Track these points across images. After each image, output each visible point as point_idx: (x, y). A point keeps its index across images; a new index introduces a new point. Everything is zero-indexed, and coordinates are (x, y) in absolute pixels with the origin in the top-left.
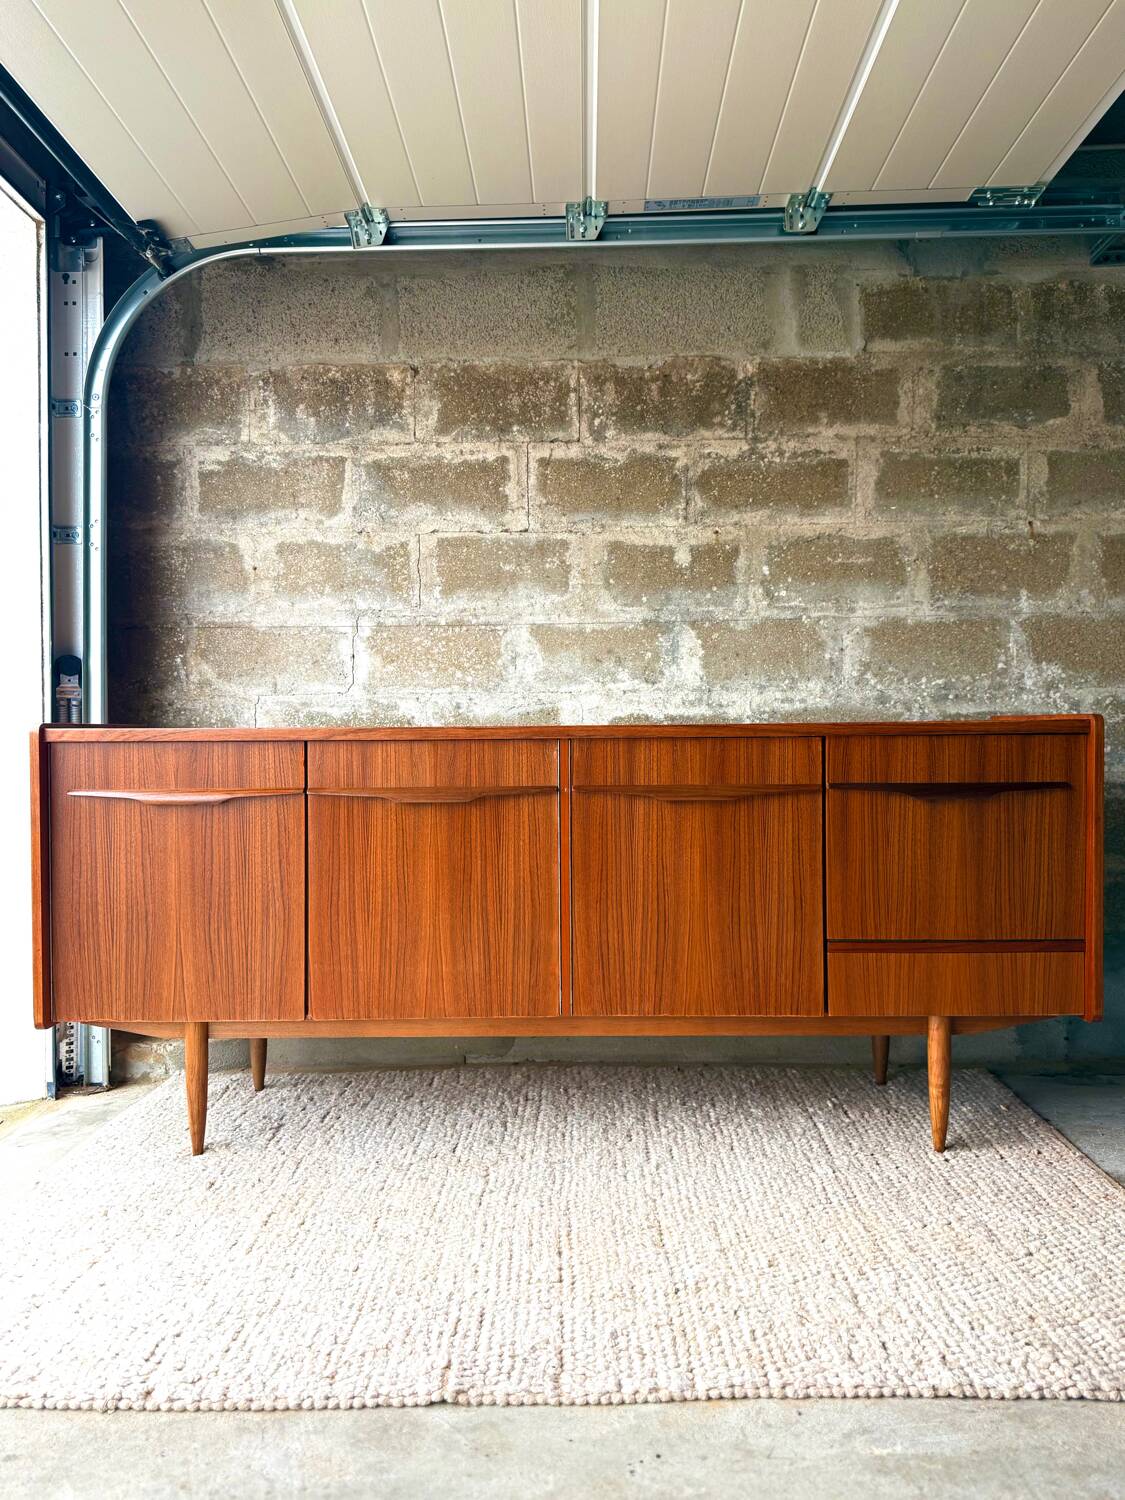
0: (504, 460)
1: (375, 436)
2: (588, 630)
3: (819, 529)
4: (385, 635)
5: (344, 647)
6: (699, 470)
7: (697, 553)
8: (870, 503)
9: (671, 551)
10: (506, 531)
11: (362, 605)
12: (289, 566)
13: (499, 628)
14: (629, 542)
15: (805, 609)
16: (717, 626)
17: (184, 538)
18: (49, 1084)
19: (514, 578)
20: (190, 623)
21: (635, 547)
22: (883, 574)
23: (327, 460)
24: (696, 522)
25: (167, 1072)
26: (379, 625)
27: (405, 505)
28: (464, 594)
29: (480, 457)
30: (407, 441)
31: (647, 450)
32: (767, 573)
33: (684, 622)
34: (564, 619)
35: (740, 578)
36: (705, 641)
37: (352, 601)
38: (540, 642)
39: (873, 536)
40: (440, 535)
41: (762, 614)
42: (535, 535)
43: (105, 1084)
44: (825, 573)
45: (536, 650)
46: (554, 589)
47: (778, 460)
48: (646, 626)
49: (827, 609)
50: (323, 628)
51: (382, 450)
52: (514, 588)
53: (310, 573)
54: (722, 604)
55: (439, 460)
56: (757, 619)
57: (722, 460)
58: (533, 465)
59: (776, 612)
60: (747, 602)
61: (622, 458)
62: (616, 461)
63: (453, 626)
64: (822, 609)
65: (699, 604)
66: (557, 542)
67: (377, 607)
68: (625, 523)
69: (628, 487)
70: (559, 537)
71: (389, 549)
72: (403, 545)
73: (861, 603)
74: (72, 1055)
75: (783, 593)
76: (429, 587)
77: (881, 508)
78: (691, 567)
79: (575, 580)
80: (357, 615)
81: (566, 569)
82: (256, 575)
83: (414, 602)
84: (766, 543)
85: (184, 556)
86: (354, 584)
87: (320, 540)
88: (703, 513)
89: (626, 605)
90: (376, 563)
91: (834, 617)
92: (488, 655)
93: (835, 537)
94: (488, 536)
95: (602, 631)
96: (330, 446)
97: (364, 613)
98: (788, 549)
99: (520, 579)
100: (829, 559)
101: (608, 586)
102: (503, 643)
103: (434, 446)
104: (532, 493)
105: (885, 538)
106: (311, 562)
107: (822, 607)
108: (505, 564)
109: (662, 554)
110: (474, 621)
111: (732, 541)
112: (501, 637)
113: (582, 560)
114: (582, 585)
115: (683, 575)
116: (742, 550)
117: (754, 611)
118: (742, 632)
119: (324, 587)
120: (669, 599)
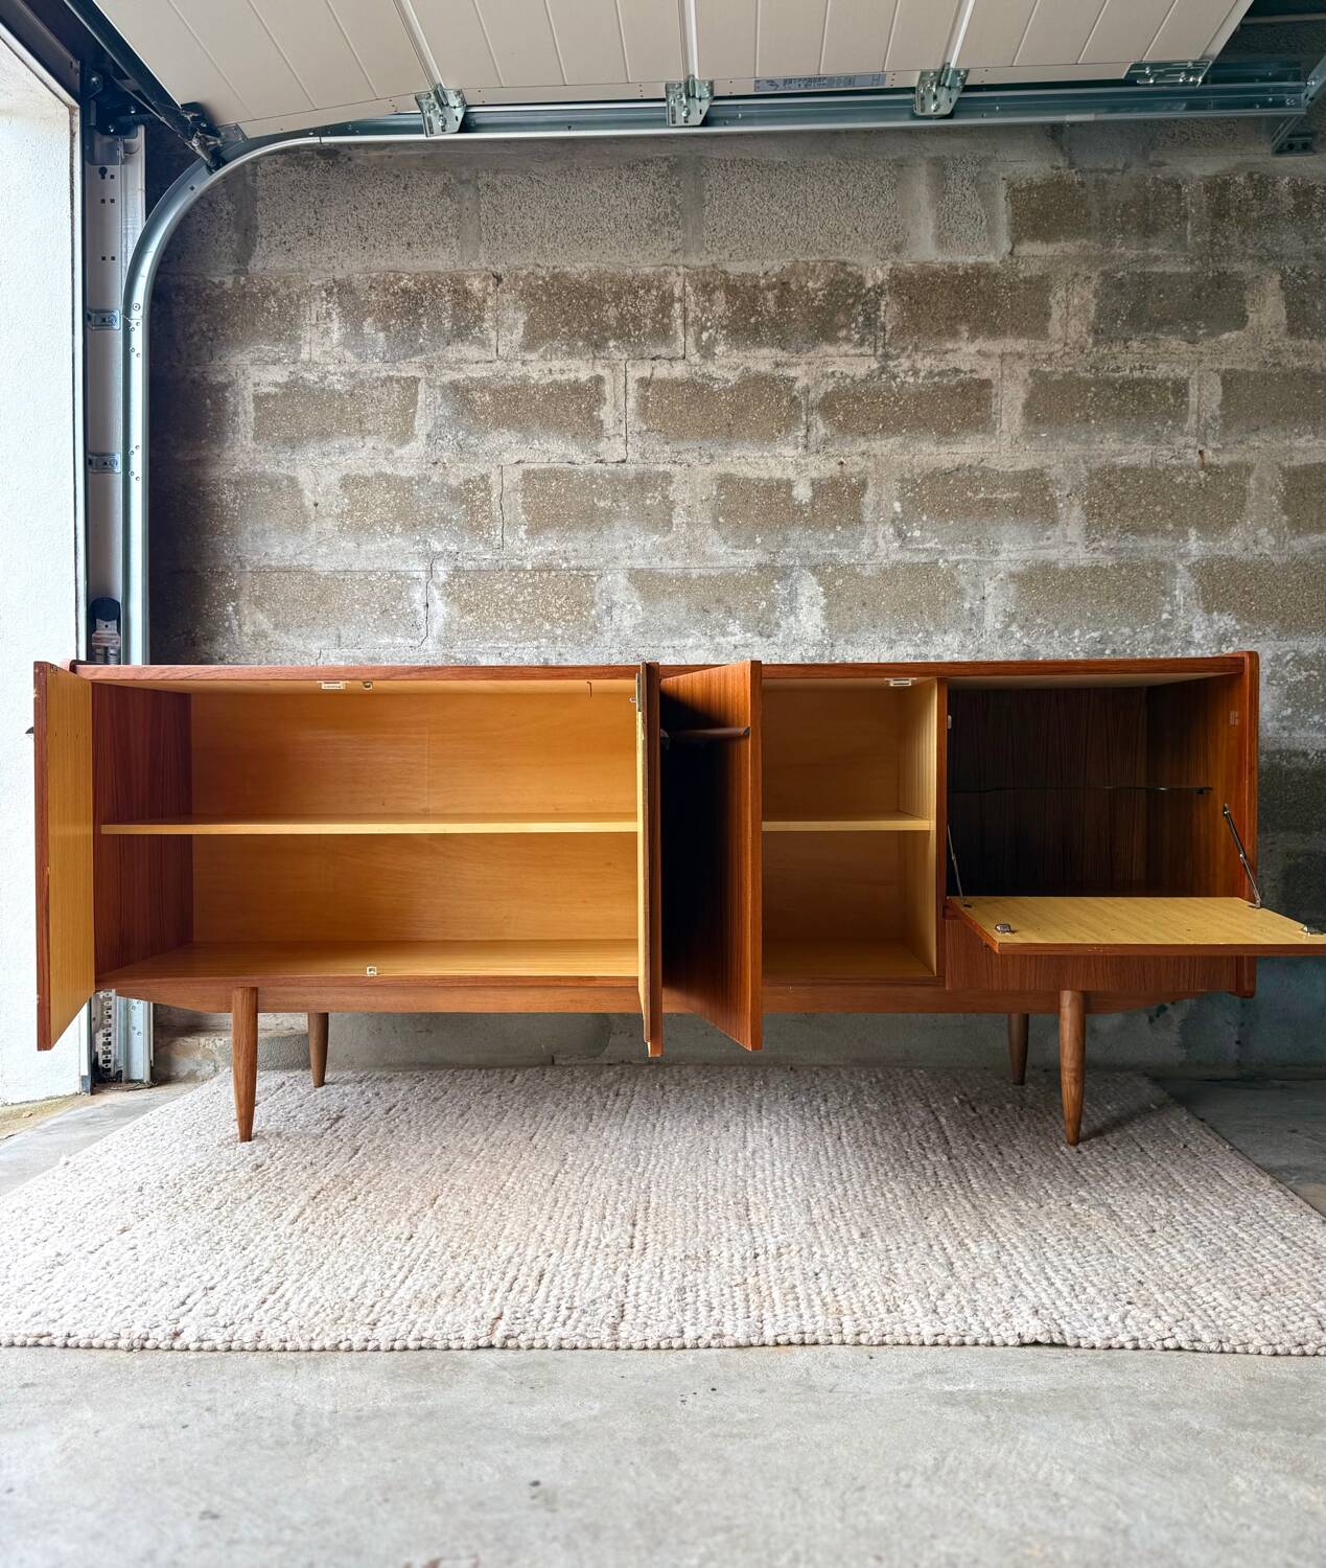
0: (599, 380)
1: (452, 353)
2: (694, 576)
3: (958, 460)
4: (463, 581)
5: (418, 595)
6: (822, 392)
7: (818, 487)
8: (1017, 429)
9: (789, 485)
10: (601, 462)
11: (437, 546)
12: (354, 502)
13: (591, 573)
14: (741, 475)
15: (941, 552)
16: (841, 570)
17: (236, 469)
18: (83, 1078)
19: (610, 516)
20: (243, 567)
21: (747, 480)
22: (1032, 511)
23: (398, 381)
24: (818, 452)
25: (216, 1070)
26: (457, 569)
27: (486, 432)
28: (552, 534)
29: (572, 376)
30: (489, 359)
31: (763, 369)
32: (899, 510)
33: (803, 566)
34: (669, 564)
35: (868, 516)
36: (827, 589)
37: (425, 542)
38: (640, 589)
39: (1020, 468)
40: (525, 466)
41: (893, 557)
42: (634, 466)
43: (146, 1079)
44: (967, 509)
45: (635, 600)
46: (655, 529)
47: (911, 380)
48: (761, 571)
49: (967, 552)
50: (393, 573)
51: (461, 369)
52: (610, 528)
53: (378, 510)
54: (846, 546)
55: (525, 379)
56: (887, 564)
57: (848, 380)
58: (632, 386)
59: (908, 554)
60: (876, 544)
61: (733, 377)
62: (728, 381)
63: (540, 571)
64: (961, 551)
65: (821, 546)
66: (658, 474)
67: (453, 548)
68: (736, 453)
69: (740, 411)
70: (661, 468)
71: (467, 482)
72: (484, 478)
73: (1006, 545)
74: (110, 1048)
75: (917, 533)
76: (512, 526)
77: (1030, 436)
78: (812, 504)
79: (679, 518)
80: (432, 558)
81: (669, 506)
82: (317, 512)
83: (495, 543)
84: (898, 476)
85: (238, 490)
86: (429, 523)
87: (389, 473)
88: (826, 441)
89: (737, 547)
90: (453, 499)
91: (975, 561)
92: (580, 604)
93: (976, 469)
94: (580, 468)
95: (710, 577)
96: (402, 365)
97: (438, 556)
98: (923, 483)
99: (617, 517)
100: (969, 494)
101: (716, 525)
102: (598, 590)
103: (519, 364)
104: (631, 418)
105: (1034, 470)
106: (379, 497)
107: (961, 549)
108: (599, 499)
109: (779, 488)
110: (565, 565)
111: (860, 473)
112: (594, 583)
113: (687, 495)
114: (687, 523)
115: (802, 513)
116: (870, 484)
117: (883, 554)
118: (869, 578)
119: (394, 526)
120: (786, 540)
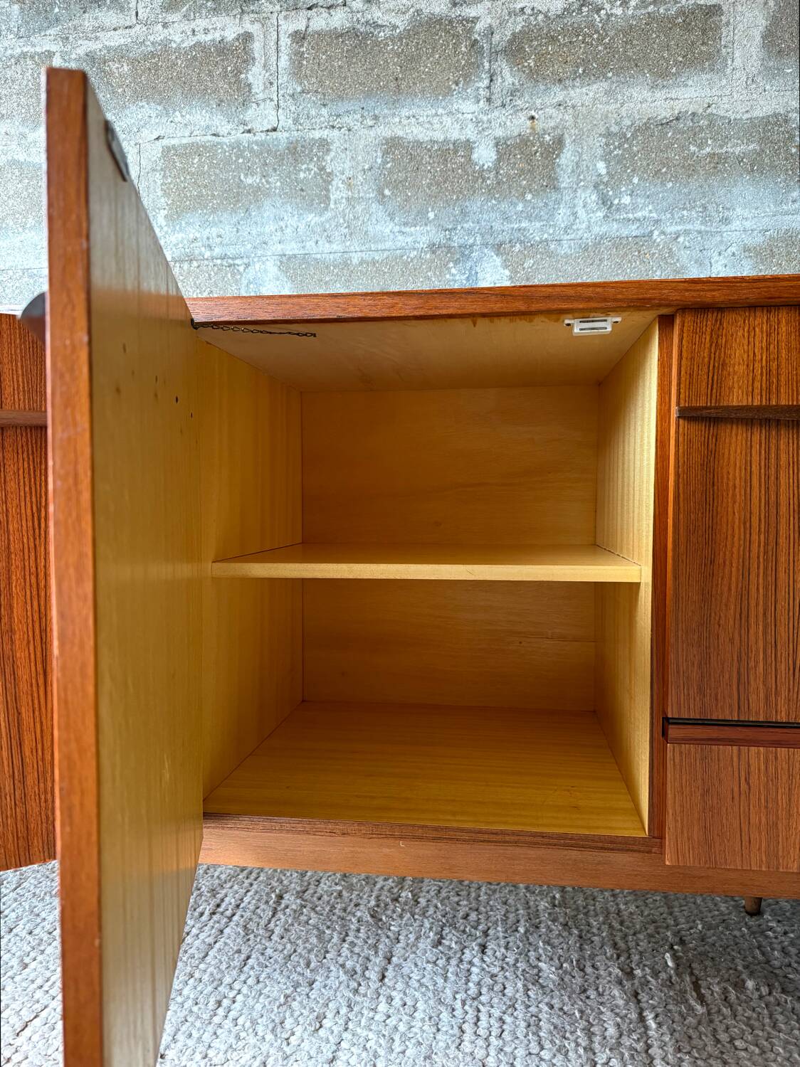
0: (247, 37)
1: (88, 21)
2: (355, 261)
3: (678, 107)
6: (509, 33)
7: (504, 149)
8: (754, 65)
9: (468, 146)
10: (249, 131)
13: (238, 262)
14: (410, 137)
15: (657, 221)
16: (532, 249)
19: (258, 195)
21: (419, 144)
22: (773, 167)
23: (32, 57)
24: (503, 106)
27: (124, 107)
28: (195, 218)
29: (217, 36)
30: (128, 24)
31: (437, 10)
32: (604, 172)
33: (486, 245)
35: (565, 181)
36: (515, 271)
39: (758, 113)
40: (165, 142)
41: (596, 230)
42: (286, 135)
44: (690, 168)
46: (310, 207)
47: (619, 11)
48: (434, 252)
49: (690, 221)
50: (24, 271)
51: (97, 38)
52: (259, 208)
53: (11, 202)
54: (538, 218)
55: (165, 44)
56: (588, 238)
57: (540, 17)
58: (285, 41)
59: (615, 226)
60: (575, 214)
61: (401, 22)
62: (395, 27)
64: (682, 220)
65: (507, 219)
66: (314, 142)
68: (405, 112)
69: (410, 61)
70: (317, 134)
73: (739, 210)
77: (770, 73)
78: (497, 169)
79: (338, 191)
81: (326, 178)
84: (602, 130)
87: (22, 159)
88: (513, 93)
89: (406, 224)
91: (700, 232)
93: (703, 117)
94: (225, 140)
95: (374, 262)
96: (35, 39)
98: (634, 136)
99: (267, 195)
100: (692, 148)
101: (381, 198)
102: (244, 282)
103: (160, 27)
104: (283, 79)
105: (776, 115)
107: (682, 218)
108: (246, 175)
109: (456, 152)
110: (207, 254)
111: (554, 128)
112: (241, 274)
113: (348, 165)
114: (348, 199)
115: (484, 180)
116: (568, 141)
117: (584, 226)
118: (566, 256)
119: (27, 218)
120: (464, 213)
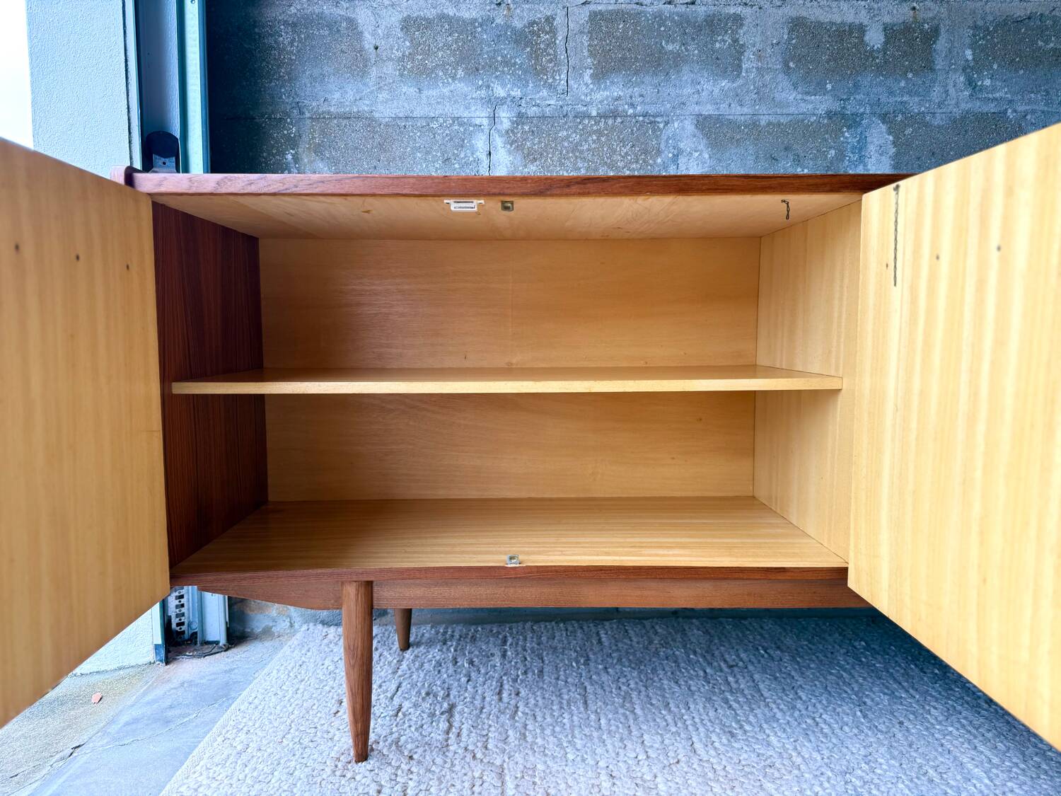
2: (763, 123)
3: (1030, 8)
4: (526, 128)
5: (480, 143)
7: (891, 33)
9: (862, 29)
10: (670, 3)
11: (500, 92)
12: (415, 45)
13: (658, 119)
14: (813, 18)
15: (1010, 101)
16: (911, 119)
17: (293, 10)
18: (157, 647)
19: (678, 60)
20: (301, 113)
21: (820, 24)
25: (292, 626)
26: (520, 115)
28: (618, 79)
32: (970, 58)
33: (874, 114)
34: (735, 109)
35: (940, 63)
36: (897, 138)
37: (488, 87)
38: (707, 136)
40: (592, 7)
41: (963, 106)
42: (704, 8)
43: (223, 641)
44: (1038, 59)
45: (701, 147)
46: (724, 74)
48: (830, 118)
50: (455, 119)
52: (678, 72)
53: (440, 54)
54: (917, 93)
56: (957, 112)
59: (978, 103)
60: (947, 92)
63: (606, 117)
64: (1030, 102)
65: (891, 93)
66: (729, 17)
67: (517, 93)
70: (732, 10)
71: (532, 24)
72: (549, 20)
74: (183, 610)
75: (988, 82)
76: (577, 71)
78: (884, 50)
79: (749, 61)
80: (494, 104)
81: (738, 49)
82: (377, 56)
83: (560, 88)
84: (971, 23)
85: (294, 32)
86: (491, 66)
87: (451, 14)
89: (808, 93)
90: (516, 42)
91: (1043, 112)
92: (645, 152)
93: (1048, 18)
94: (648, 9)
95: (779, 124)
97: (502, 101)
98: (995, 31)
99: (685, 62)
100: (1040, 43)
101: (787, 70)
102: (664, 137)
106: (441, 41)
107: (1030, 100)
108: (667, 42)
109: (851, 33)
110: (631, 111)
111: (933, 19)
112: (661, 130)
113: (758, 39)
114: (757, 68)
115: (874, 59)
116: (943, 30)
117: (953, 102)
118: (939, 127)
119: (456, 70)
120: (857, 86)
